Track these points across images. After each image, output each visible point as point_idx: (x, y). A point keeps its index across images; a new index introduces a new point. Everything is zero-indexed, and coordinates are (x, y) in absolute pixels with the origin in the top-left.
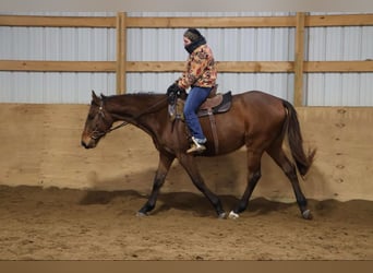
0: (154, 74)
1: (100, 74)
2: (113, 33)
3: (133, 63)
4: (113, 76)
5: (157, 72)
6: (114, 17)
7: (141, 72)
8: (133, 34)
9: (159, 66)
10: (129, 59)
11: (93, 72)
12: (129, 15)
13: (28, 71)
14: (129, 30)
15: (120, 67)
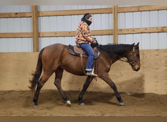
0: (132, 35)
1: (105, 36)
2: (111, 15)
3: (121, 30)
4: (111, 37)
5: (133, 34)
6: (112, 8)
7: (125, 34)
8: (121, 15)
9: (134, 31)
10: (119, 28)
11: (101, 35)
12: (119, 6)
13: (72, 36)
14: (119, 14)
15: (115, 32)
